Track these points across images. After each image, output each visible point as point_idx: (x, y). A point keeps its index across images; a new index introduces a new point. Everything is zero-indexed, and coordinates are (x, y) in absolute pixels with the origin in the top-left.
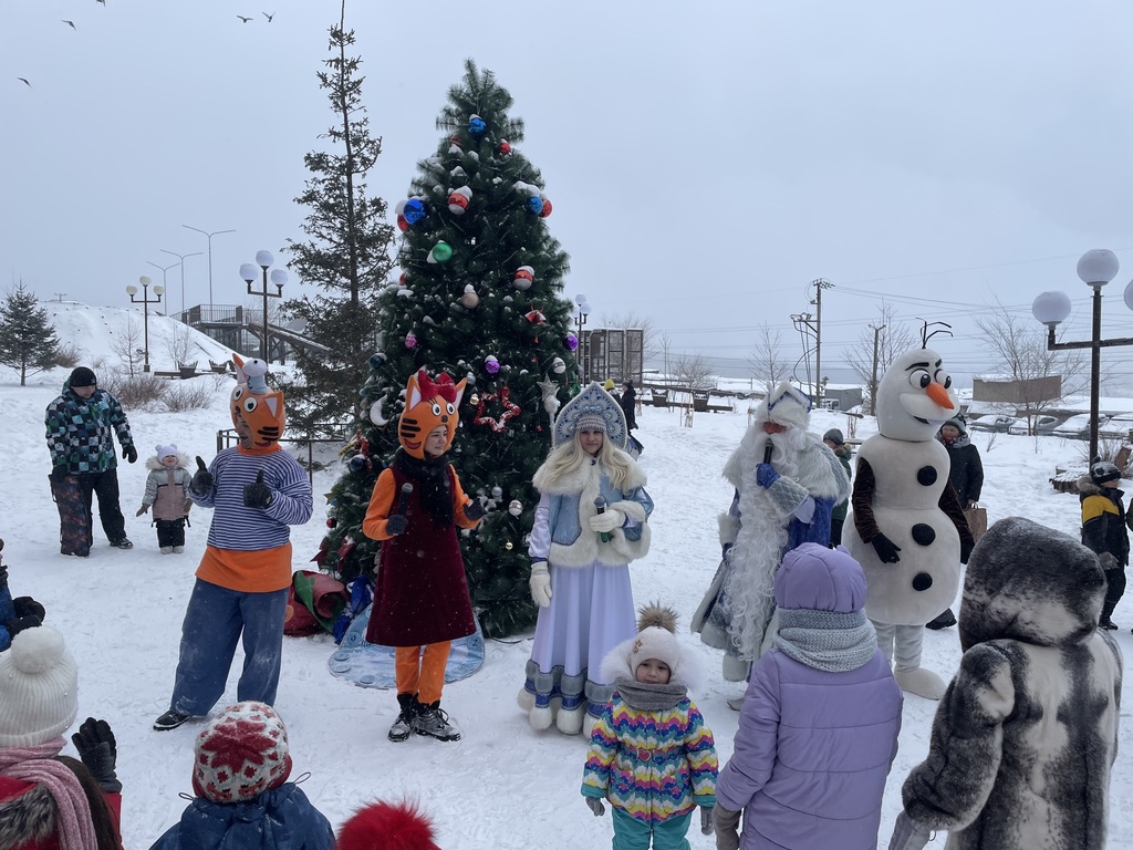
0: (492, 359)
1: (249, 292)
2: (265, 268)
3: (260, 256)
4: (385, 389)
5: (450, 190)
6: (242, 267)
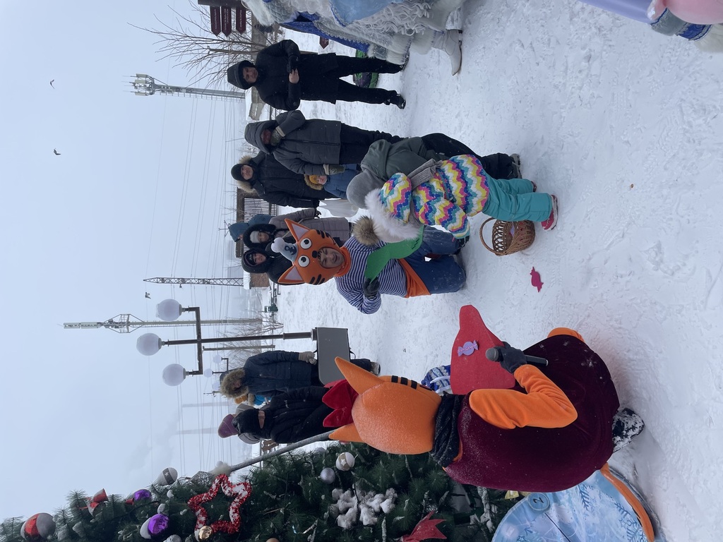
0: (144, 529)
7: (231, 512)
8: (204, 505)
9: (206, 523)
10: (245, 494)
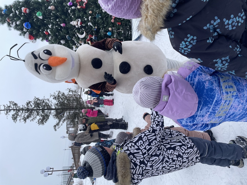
0: (68, 4)
1: (52, 174)
2: (45, 171)
3: (42, 173)
4: (76, 36)
5: (23, 14)
6: (44, 176)
7: (84, 5)
8: (79, 2)
9: (79, 6)
10: (86, 2)
